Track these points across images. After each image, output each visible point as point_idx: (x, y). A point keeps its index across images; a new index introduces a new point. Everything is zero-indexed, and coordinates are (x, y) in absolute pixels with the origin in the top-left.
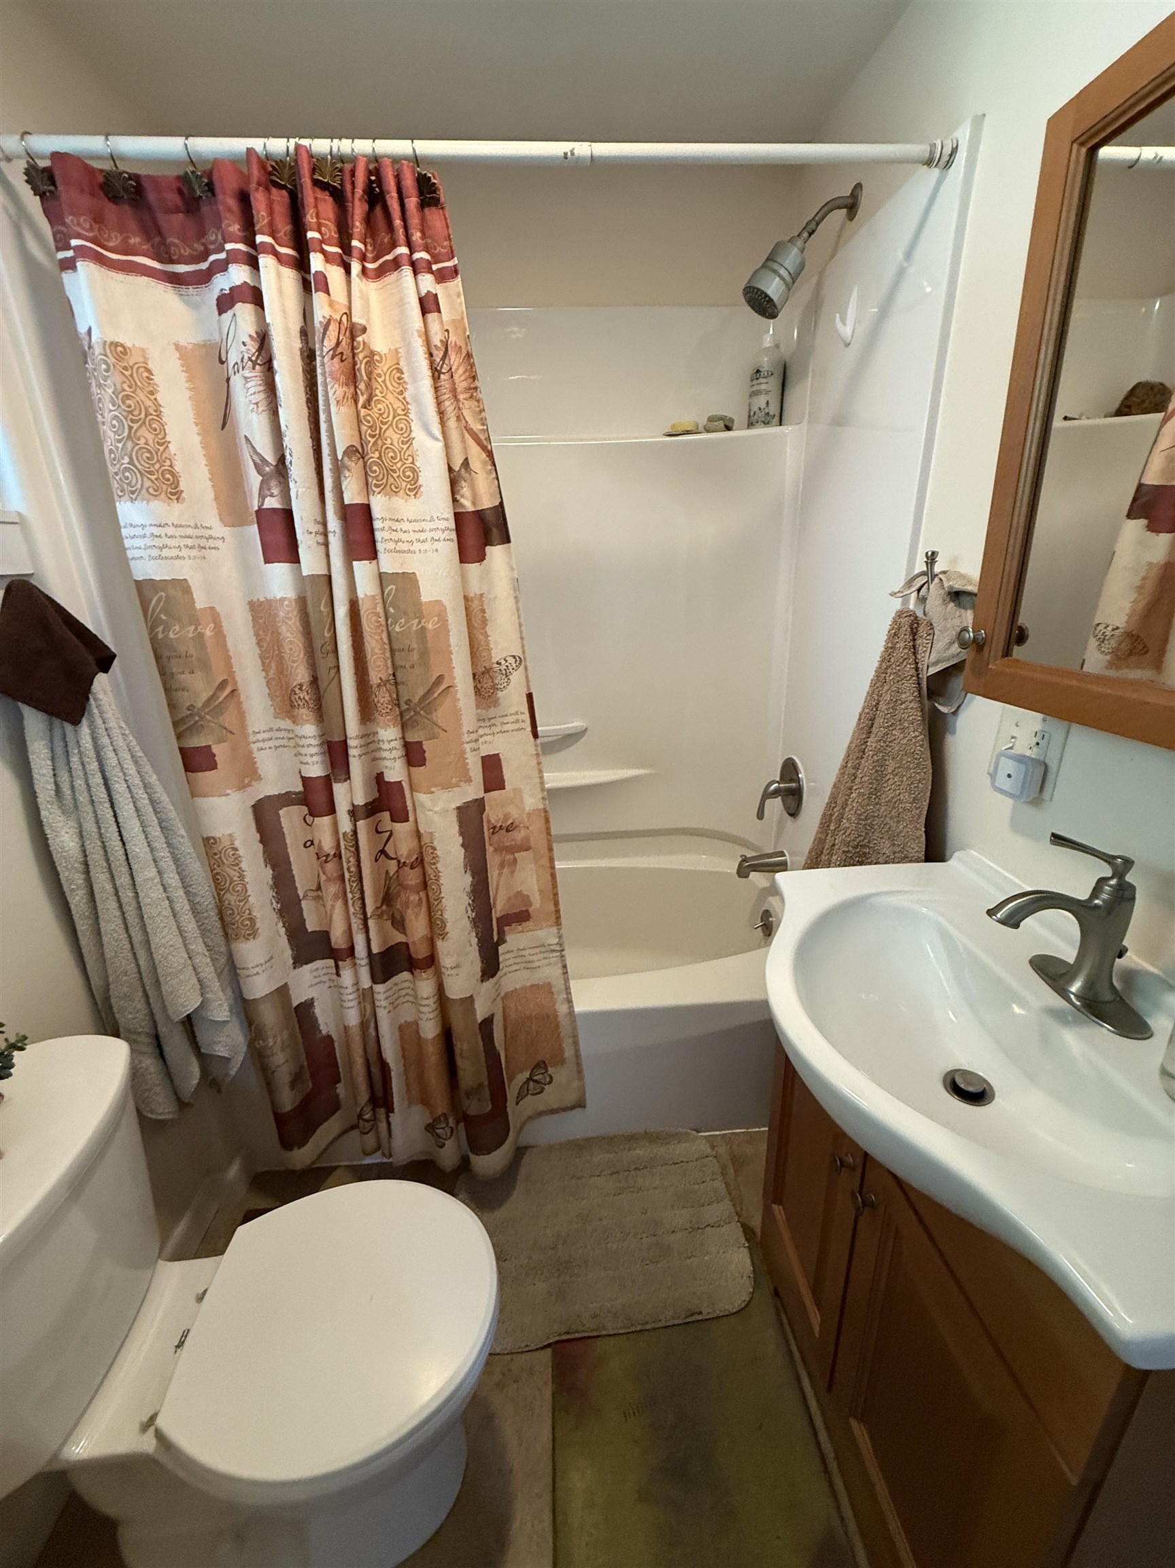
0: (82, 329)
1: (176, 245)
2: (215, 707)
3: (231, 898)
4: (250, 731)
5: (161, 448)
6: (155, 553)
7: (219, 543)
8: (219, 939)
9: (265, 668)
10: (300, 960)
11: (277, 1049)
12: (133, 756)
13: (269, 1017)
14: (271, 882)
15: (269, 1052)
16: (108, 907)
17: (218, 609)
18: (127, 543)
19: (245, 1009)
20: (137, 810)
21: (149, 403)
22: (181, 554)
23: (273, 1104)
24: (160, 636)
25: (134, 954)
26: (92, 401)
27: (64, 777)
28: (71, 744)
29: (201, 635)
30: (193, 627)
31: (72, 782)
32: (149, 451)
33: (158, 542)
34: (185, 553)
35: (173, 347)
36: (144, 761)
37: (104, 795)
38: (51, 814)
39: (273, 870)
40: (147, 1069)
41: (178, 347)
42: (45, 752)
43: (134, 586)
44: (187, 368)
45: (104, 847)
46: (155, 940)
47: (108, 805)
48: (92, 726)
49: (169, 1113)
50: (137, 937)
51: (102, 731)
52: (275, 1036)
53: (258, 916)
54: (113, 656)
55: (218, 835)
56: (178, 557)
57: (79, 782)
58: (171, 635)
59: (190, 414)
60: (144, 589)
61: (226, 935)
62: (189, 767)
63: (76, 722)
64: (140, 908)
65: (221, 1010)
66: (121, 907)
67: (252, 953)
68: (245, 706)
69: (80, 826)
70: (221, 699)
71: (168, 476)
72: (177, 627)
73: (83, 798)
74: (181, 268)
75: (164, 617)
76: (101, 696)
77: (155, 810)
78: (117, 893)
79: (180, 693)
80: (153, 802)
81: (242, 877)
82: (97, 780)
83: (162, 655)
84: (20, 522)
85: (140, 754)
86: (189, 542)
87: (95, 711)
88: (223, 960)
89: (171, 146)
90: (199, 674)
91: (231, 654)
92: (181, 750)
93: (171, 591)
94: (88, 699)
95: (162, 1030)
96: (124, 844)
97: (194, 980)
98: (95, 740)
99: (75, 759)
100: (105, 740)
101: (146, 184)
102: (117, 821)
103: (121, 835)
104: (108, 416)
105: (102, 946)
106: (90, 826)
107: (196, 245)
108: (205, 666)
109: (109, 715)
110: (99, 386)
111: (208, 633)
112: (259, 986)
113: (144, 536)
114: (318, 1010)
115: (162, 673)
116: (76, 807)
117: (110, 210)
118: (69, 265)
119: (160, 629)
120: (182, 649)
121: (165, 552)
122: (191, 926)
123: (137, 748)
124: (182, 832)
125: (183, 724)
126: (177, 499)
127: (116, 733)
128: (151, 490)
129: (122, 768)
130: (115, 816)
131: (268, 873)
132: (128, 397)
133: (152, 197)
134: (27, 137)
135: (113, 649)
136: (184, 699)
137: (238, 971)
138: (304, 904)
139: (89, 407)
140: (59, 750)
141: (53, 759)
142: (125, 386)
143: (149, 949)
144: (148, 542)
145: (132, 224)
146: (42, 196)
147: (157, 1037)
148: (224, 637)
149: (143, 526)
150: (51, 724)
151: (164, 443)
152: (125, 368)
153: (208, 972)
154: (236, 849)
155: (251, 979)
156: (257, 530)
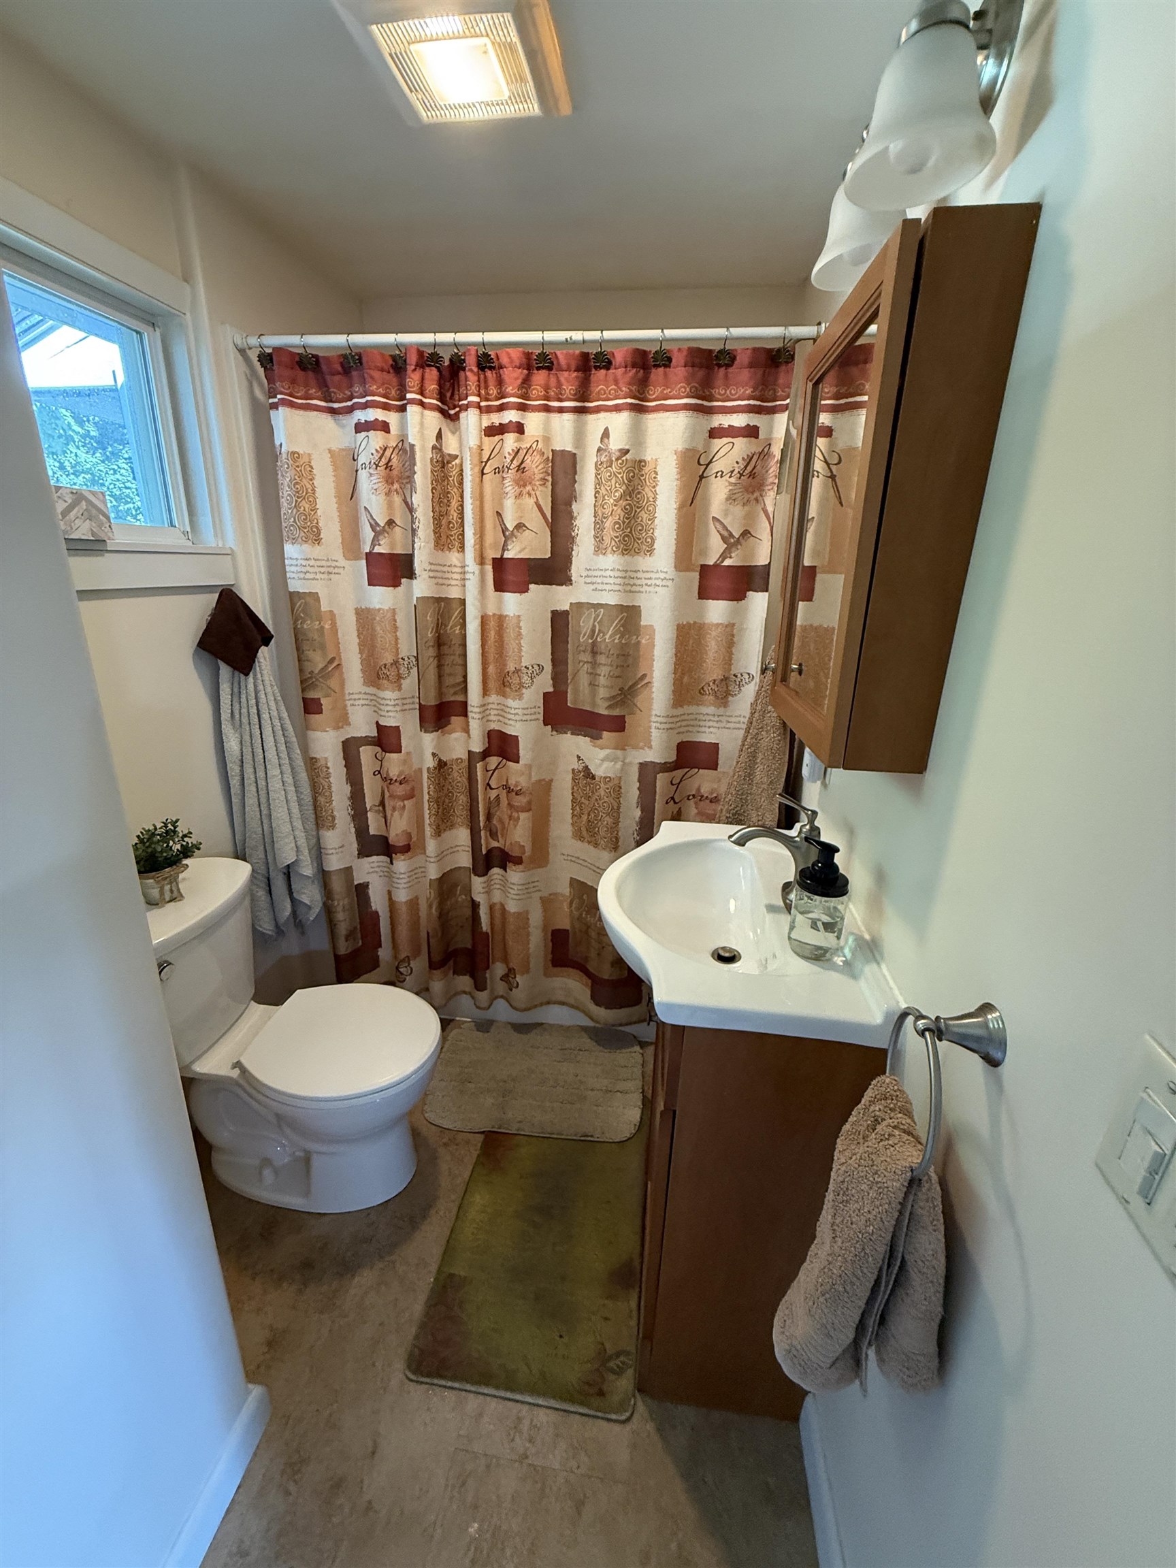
0: (277, 443)
1: (335, 393)
2: (325, 674)
3: (321, 799)
4: (347, 692)
5: (313, 513)
6: (302, 576)
7: (341, 570)
8: (311, 825)
9: (361, 652)
10: (363, 852)
11: (340, 909)
12: (275, 699)
13: (337, 885)
14: (349, 795)
15: (334, 910)
16: (251, 789)
17: (335, 612)
18: (288, 568)
19: (324, 876)
20: (274, 732)
21: (308, 486)
22: (316, 577)
23: (334, 947)
24: (299, 626)
25: (262, 823)
26: (278, 484)
27: (236, 706)
28: (243, 687)
29: (322, 628)
30: (318, 623)
31: (240, 710)
32: (306, 515)
33: (304, 569)
34: (319, 576)
35: (327, 451)
36: (281, 704)
37: (256, 720)
38: (227, 728)
39: (352, 787)
40: (261, 897)
41: (330, 451)
42: (228, 690)
43: (288, 594)
44: (334, 464)
45: (253, 752)
46: (274, 814)
47: (258, 727)
48: (255, 678)
49: (270, 930)
50: (265, 812)
51: (260, 681)
52: (339, 900)
53: (338, 815)
54: (272, 637)
55: (318, 757)
56: (314, 579)
57: (244, 711)
58: (305, 626)
59: (332, 492)
60: (293, 596)
61: (317, 824)
62: (307, 711)
63: (247, 674)
64: (268, 793)
65: (308, 870)
66: (258, 792)
67: (331, 839)
68: (345, 676)
69: (241, 736)
70: (330, 669)
71: (314, 529)
72: (309, 622)
73: (245, 720)
74: (336, 405)
75: (302, 615)
76: (262, 660)
77: (284, 735)
78: (256, 782)
79: (306, 663)
80: (283, 729)
81: (330, 787)
82: (254, 710)
83: (299, 640)
84: (231, 554)
85: (279, 698)
86: (322, 570)
87: (258, 669)
88: (314, 841)
89: (339, 340)
90: (319, 652)
91: (340, 641)
92: (304, 699)
93: (308, 599)
94: (254, 661)
95: (272, 875)
96: (264, 752)
97: (293, 845)
98: (255, 686)
99: (243, 696)
100: (261, 687)
101: (321, 360)
102: (261, 737)
103: (263, 746)
104: (286, 494)
105: (244, 814)
106: (247, 737)
107: (346, 392)
108: (323, 647)
109: (265, 672)
110: (283, 476)
111: (327, 626)
112: (334, 863)
113: (297, 565)
114: (371, 892)
115: (298, 649)
116: (241, 726)
117: (301, 374)
118: (275, 406)
119: (300, 622)
120: (310, 635)
121: (308, 576)
122: (295, 810)
123: (279, 694)
124: (299, 752)
125: (306, 683)
126: (318, 544)
127: (267, 683)
128: (304, 539)
129: (268, 705)
130: (261, 734)
131: (348, 788)
132: (297, 483)
133: (324, 367)
134: (262, 337)
135: (272, 633)
136: (308, 667)
137: (322, 851)
138: (369, 814)
139: (276, 486)
140: (236, 690)
141: (232, 695)
142: (296, 477)
143: (270, 819)
144: (299, 569)
145: (313, 382)
146: (266, 369)
147: (269, 879)
148: (337, 630)
149: (297, 559)
150: (233, 674)
151: (315, 510)
152: (298, 466)
153: (302, 842)
154: (328, 768)
155: (328, 856)
156: (365, 564)
